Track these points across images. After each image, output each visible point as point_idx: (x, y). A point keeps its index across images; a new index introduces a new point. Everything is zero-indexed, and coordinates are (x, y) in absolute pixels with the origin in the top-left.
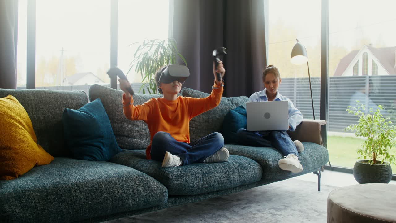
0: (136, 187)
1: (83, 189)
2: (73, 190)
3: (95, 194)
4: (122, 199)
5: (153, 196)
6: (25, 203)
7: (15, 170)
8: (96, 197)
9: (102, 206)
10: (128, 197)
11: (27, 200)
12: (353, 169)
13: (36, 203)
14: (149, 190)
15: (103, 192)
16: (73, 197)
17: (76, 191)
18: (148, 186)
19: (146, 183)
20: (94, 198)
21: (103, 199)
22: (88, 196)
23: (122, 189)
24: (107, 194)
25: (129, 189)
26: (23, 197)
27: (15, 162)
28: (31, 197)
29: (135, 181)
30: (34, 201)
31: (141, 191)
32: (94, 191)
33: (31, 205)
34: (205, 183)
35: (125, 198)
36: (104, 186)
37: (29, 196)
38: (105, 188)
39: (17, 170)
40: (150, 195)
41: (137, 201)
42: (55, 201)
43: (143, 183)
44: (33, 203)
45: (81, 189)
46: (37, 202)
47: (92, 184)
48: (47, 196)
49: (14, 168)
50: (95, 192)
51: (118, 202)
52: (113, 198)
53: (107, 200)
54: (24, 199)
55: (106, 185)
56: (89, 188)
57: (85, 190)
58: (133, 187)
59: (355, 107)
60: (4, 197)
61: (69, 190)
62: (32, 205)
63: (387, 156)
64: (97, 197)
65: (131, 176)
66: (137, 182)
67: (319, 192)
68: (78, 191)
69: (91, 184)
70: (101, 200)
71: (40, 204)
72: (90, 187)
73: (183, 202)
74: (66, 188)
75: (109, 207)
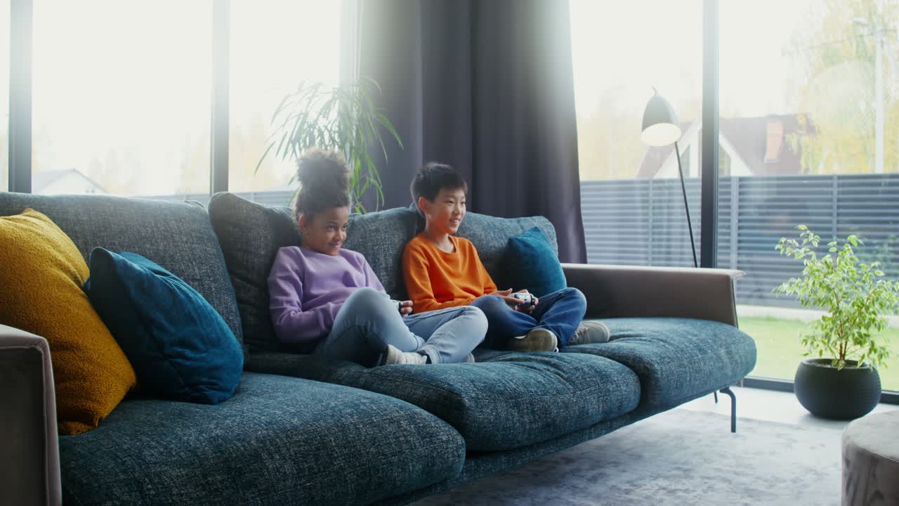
0: (404, 436)
1: (288, 449)
2: (265, 456)
3: (316, 460)
4: (378, 470)
5: (440, 457)
6: (154, 496)
7: (90, 405)
8: (319, 469)
9: (335, 491)
10: (391, 463)
11: (157, 488)
12: (793, 382)
13: (182, 495)
14: (431, 441)
15: (335, 455)
16: (268, 472)
17: (272, 458)
18: (428, 433)
19: (421, 425)
20: (316, 473)
21: (337, 473)
22: (301, 467)
23: (374, 444)
24: (343, 459)
25: (390, 444)
26: (146, 480)
27: (88, 383)
28: (167, 479)
29: (398, 422)
30: (175, 491)
31: (415, 446)
32: (314, 455)
33: (170, 501)
34: (537, 417)
35: (385, 466)
36: (333, 439)
37: (160, 478)
38: (337, 446)
39: (95, 405)
40: (435, 454)
41: (410, 472)
42: (227, 488)
43: (415, 425)
44: (174, 495)
45: (284, 450)
46: (182, 492)
47: (306, 436)
48: (205, 476)
49: (87, 399)
50: (317, 458)
51: (368, 479)
52: (358, 468)
53: (345, 477)
54: (150, 486)
55: (337, 438)
56: (301, 446)
57: (293, 454)
58: (398, 437)
59: (796, 241)
60: (96, 482)
61: (256, 456)
62: (173, 501)
63: (872, 349)
64: (322, 469)
65: (385, 410)
66: (404, 423)
67: (734, 434)
68: (278, 457)
69: (302, 435)
70: (333, 476)
71: (191, 499)
72: (302, 444)
73: (491, 469)
74: (246, 450)
75: (350, 492)
